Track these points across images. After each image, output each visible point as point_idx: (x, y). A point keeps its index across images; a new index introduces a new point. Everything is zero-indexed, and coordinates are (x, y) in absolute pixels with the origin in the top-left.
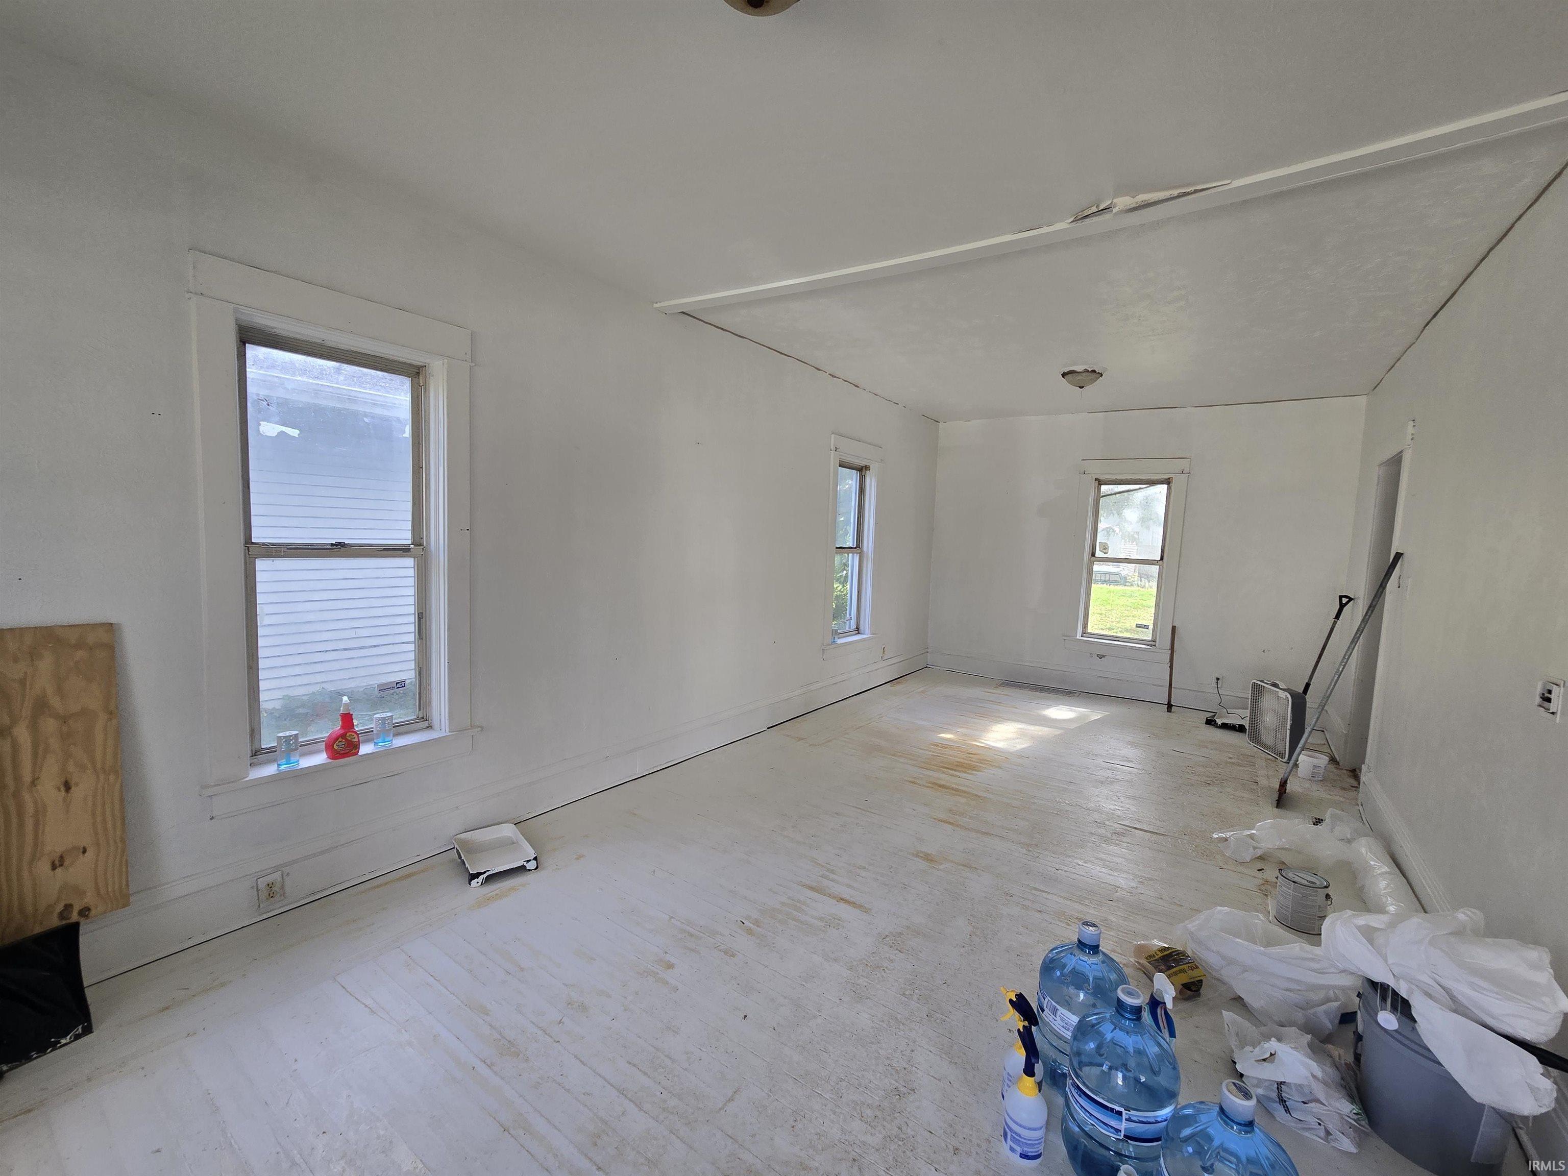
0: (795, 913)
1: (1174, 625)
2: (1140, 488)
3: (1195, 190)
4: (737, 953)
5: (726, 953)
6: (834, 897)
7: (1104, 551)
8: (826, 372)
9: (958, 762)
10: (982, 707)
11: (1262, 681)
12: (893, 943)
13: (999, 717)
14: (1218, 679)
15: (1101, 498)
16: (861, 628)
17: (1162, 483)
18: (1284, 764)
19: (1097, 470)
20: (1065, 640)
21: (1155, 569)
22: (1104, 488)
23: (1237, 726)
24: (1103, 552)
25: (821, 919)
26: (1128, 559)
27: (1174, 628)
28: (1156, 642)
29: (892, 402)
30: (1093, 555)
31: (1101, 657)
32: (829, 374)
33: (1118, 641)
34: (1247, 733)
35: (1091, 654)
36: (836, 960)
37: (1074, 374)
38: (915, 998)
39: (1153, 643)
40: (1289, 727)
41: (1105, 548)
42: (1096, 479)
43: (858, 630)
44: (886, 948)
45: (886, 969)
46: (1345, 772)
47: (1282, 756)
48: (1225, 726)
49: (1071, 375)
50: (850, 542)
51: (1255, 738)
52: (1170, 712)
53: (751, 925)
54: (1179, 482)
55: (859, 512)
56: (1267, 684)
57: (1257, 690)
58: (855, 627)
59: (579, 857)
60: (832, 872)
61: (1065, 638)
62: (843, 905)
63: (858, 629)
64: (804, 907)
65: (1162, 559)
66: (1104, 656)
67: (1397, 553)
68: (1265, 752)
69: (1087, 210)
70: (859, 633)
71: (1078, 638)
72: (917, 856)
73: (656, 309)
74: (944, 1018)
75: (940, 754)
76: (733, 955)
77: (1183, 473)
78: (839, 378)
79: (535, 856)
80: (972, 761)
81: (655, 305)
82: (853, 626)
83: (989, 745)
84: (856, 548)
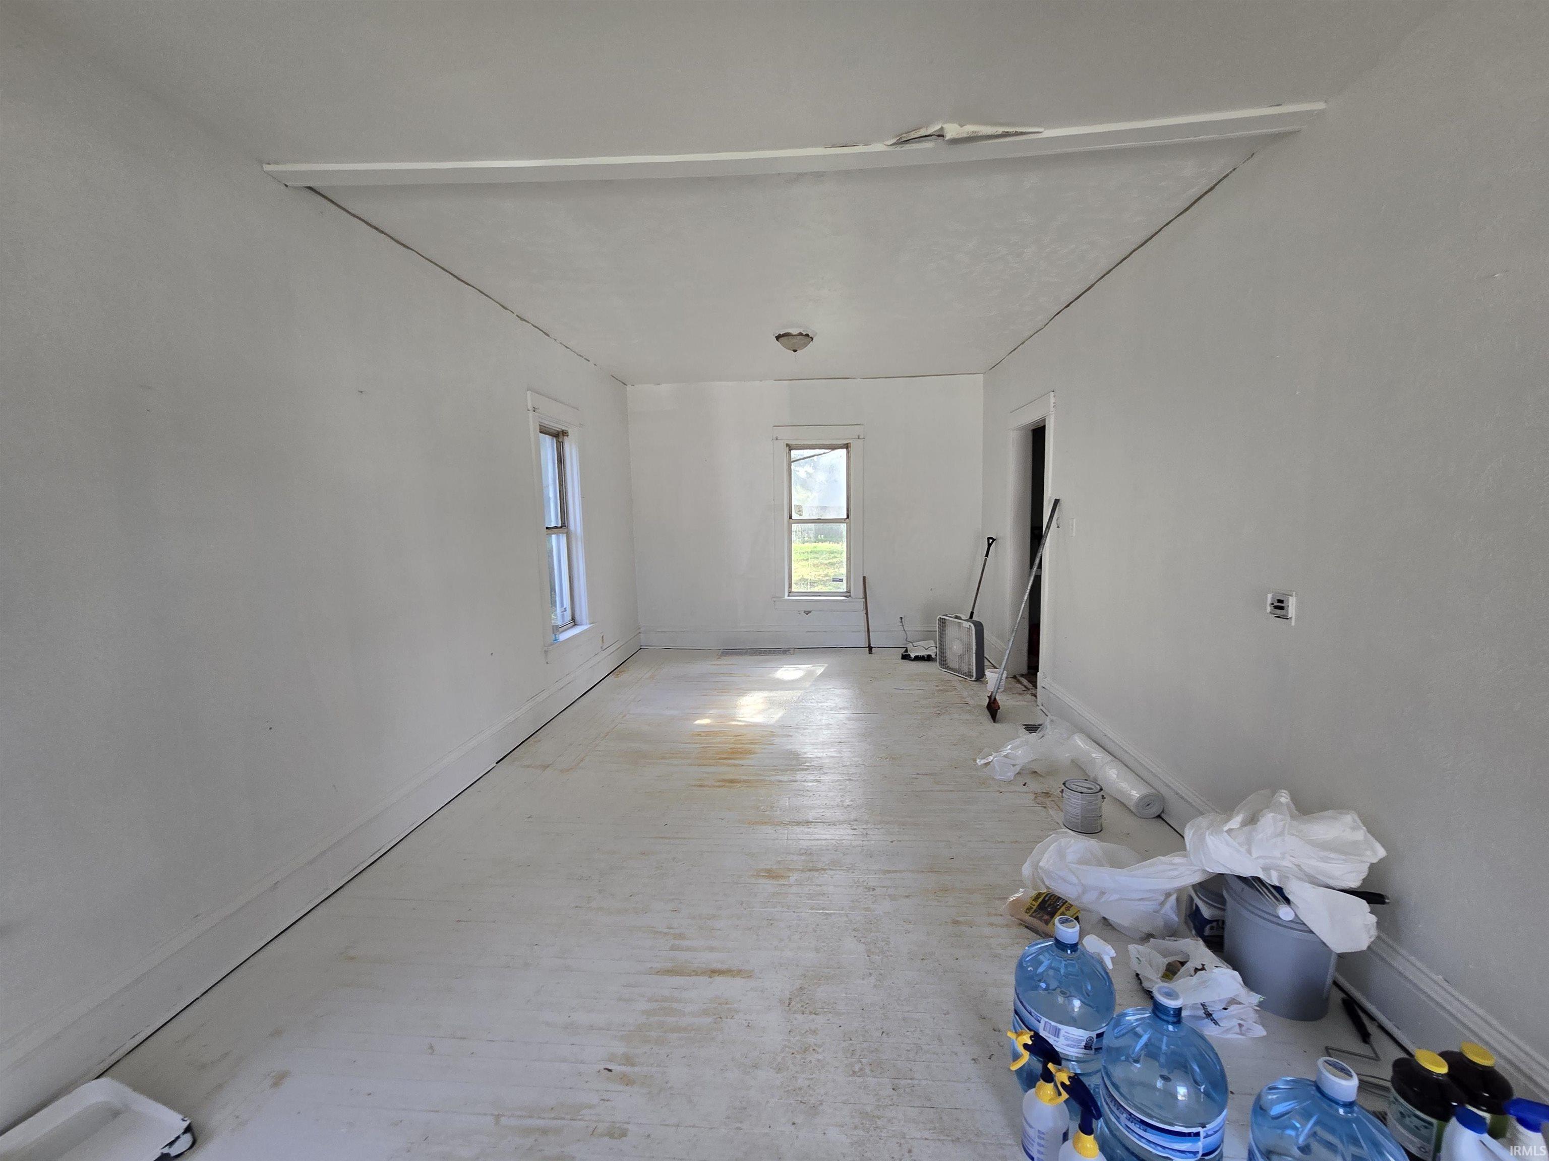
0: (669, 1019)
1: (864, 575)
2: (824, 453)
3: (1016, 132)
4: (626, 1126)
5: (611, 1135)
6: (703, 973)
7: (799, 513)
8: (513, 313)
9: (731, 748)
10: (717, 682)
11: (946, 615)
12: (802, 1006)
13: (740, 689)
14: (901, 618)
15: (792, 463)
16: (577, 618)
17: (842, 448)
18: (974, 682)
19: (788, 436)
20: (775, 601)
21: (843, 527)
22: (795, 454)
23: (926, 656)
24: (797, 514)
25: (705, 1013)
26: (820, 519)
27: (864, 578)
28: (850, 593)
29: (582, 357)
30: (791, 518)
31: (807, 613)
32: (517, 316)
33: (820, 596)
34: (938, 662)
35: (799, 611)
36: (755, 1066)
37: (790, 337)
38: (867, 1071)
39: (848, 594)
40: (974, 652)
41: (800, 512)
42: (787, 445)
43: (574, 622)
44: (799, 1017)
45: (816, 1049)
46: (1010, 679)
47: (971, 676)
48: (917, 658)
49: (787, 337)
50: (553, 520)
51: (944, 664)
52: (871, 654)
53: (623, 1068)
54: (855, 445)
55: (561, 485)
56: (952, 617)
57: (943, 623)
58: (571, 618)
59: (279, 1079)
60: (681, 936)
61: (775, 600)
62: (718, 979)
63: (573, 619)
64: (675, 1005)
65: (848, 517)
66: (810, 612)
67: (1055, 499)
68: (955, 675)
69: (913, 132)
70: (575, 625)
71: (786, 598)
72: (758, 876)
73: (268, 173)
74: (909, 1081)
75: (707, 744)
76: (624, 1134)
77: (859, 438)
78: (528, 322)
79: (185, 1124)
80: (743, 744)
81: (267, 168)
82: (568, 617)
83: (749, 722)
84: (561, 527)
